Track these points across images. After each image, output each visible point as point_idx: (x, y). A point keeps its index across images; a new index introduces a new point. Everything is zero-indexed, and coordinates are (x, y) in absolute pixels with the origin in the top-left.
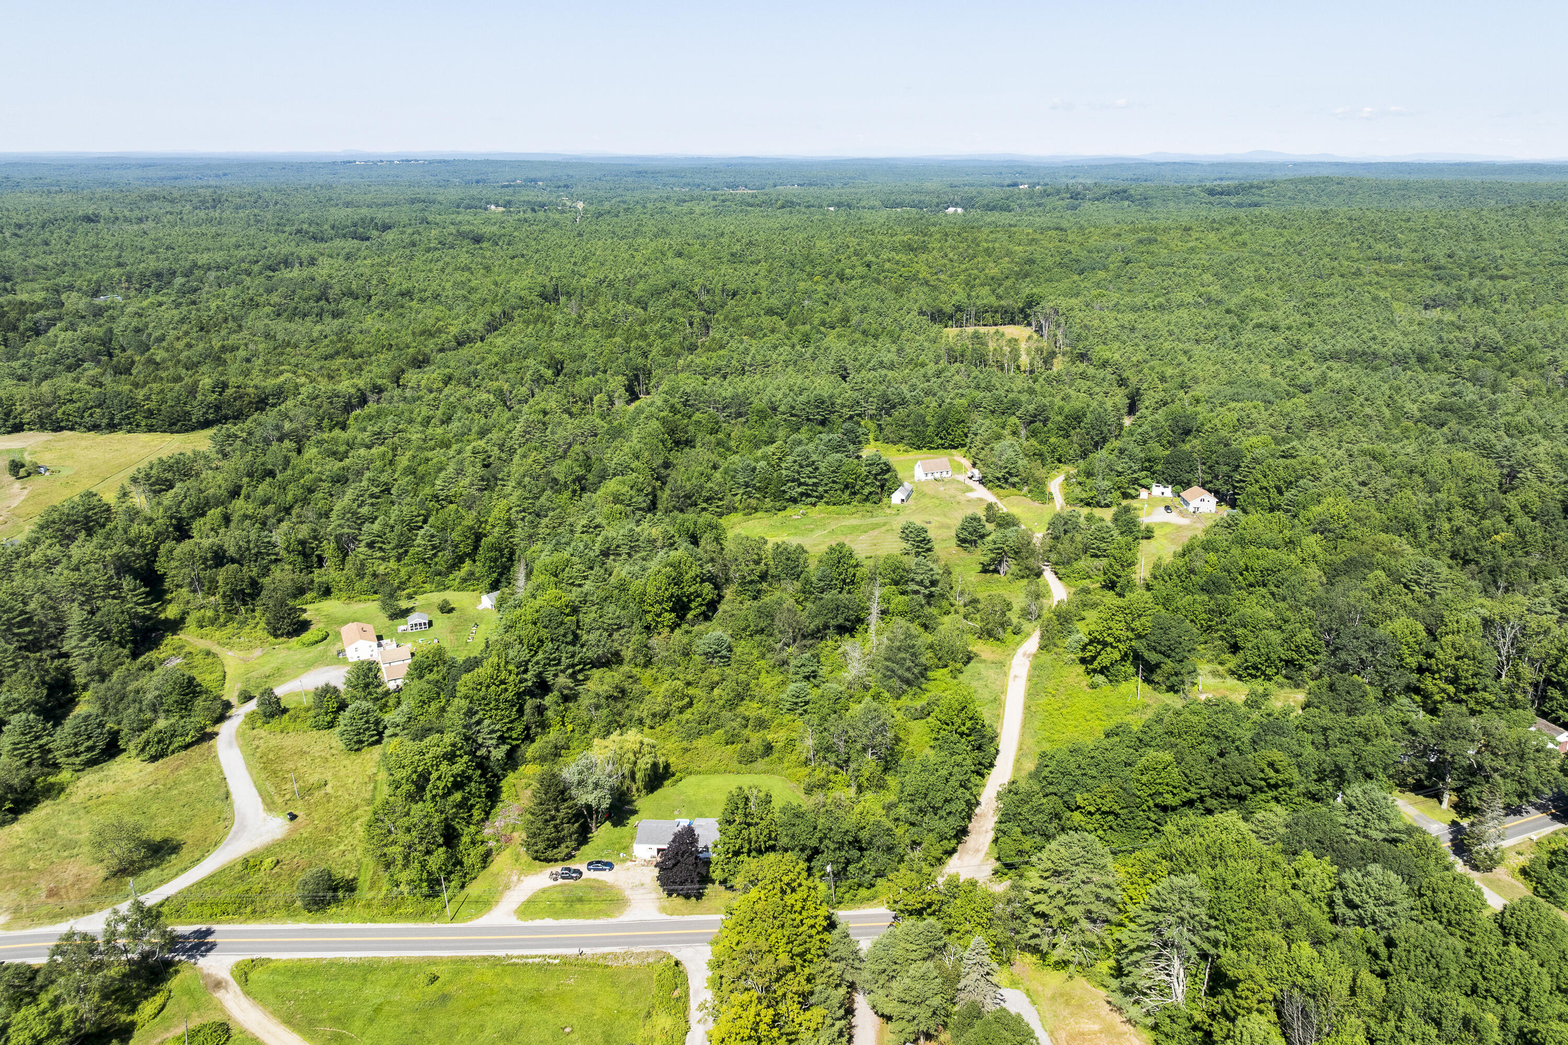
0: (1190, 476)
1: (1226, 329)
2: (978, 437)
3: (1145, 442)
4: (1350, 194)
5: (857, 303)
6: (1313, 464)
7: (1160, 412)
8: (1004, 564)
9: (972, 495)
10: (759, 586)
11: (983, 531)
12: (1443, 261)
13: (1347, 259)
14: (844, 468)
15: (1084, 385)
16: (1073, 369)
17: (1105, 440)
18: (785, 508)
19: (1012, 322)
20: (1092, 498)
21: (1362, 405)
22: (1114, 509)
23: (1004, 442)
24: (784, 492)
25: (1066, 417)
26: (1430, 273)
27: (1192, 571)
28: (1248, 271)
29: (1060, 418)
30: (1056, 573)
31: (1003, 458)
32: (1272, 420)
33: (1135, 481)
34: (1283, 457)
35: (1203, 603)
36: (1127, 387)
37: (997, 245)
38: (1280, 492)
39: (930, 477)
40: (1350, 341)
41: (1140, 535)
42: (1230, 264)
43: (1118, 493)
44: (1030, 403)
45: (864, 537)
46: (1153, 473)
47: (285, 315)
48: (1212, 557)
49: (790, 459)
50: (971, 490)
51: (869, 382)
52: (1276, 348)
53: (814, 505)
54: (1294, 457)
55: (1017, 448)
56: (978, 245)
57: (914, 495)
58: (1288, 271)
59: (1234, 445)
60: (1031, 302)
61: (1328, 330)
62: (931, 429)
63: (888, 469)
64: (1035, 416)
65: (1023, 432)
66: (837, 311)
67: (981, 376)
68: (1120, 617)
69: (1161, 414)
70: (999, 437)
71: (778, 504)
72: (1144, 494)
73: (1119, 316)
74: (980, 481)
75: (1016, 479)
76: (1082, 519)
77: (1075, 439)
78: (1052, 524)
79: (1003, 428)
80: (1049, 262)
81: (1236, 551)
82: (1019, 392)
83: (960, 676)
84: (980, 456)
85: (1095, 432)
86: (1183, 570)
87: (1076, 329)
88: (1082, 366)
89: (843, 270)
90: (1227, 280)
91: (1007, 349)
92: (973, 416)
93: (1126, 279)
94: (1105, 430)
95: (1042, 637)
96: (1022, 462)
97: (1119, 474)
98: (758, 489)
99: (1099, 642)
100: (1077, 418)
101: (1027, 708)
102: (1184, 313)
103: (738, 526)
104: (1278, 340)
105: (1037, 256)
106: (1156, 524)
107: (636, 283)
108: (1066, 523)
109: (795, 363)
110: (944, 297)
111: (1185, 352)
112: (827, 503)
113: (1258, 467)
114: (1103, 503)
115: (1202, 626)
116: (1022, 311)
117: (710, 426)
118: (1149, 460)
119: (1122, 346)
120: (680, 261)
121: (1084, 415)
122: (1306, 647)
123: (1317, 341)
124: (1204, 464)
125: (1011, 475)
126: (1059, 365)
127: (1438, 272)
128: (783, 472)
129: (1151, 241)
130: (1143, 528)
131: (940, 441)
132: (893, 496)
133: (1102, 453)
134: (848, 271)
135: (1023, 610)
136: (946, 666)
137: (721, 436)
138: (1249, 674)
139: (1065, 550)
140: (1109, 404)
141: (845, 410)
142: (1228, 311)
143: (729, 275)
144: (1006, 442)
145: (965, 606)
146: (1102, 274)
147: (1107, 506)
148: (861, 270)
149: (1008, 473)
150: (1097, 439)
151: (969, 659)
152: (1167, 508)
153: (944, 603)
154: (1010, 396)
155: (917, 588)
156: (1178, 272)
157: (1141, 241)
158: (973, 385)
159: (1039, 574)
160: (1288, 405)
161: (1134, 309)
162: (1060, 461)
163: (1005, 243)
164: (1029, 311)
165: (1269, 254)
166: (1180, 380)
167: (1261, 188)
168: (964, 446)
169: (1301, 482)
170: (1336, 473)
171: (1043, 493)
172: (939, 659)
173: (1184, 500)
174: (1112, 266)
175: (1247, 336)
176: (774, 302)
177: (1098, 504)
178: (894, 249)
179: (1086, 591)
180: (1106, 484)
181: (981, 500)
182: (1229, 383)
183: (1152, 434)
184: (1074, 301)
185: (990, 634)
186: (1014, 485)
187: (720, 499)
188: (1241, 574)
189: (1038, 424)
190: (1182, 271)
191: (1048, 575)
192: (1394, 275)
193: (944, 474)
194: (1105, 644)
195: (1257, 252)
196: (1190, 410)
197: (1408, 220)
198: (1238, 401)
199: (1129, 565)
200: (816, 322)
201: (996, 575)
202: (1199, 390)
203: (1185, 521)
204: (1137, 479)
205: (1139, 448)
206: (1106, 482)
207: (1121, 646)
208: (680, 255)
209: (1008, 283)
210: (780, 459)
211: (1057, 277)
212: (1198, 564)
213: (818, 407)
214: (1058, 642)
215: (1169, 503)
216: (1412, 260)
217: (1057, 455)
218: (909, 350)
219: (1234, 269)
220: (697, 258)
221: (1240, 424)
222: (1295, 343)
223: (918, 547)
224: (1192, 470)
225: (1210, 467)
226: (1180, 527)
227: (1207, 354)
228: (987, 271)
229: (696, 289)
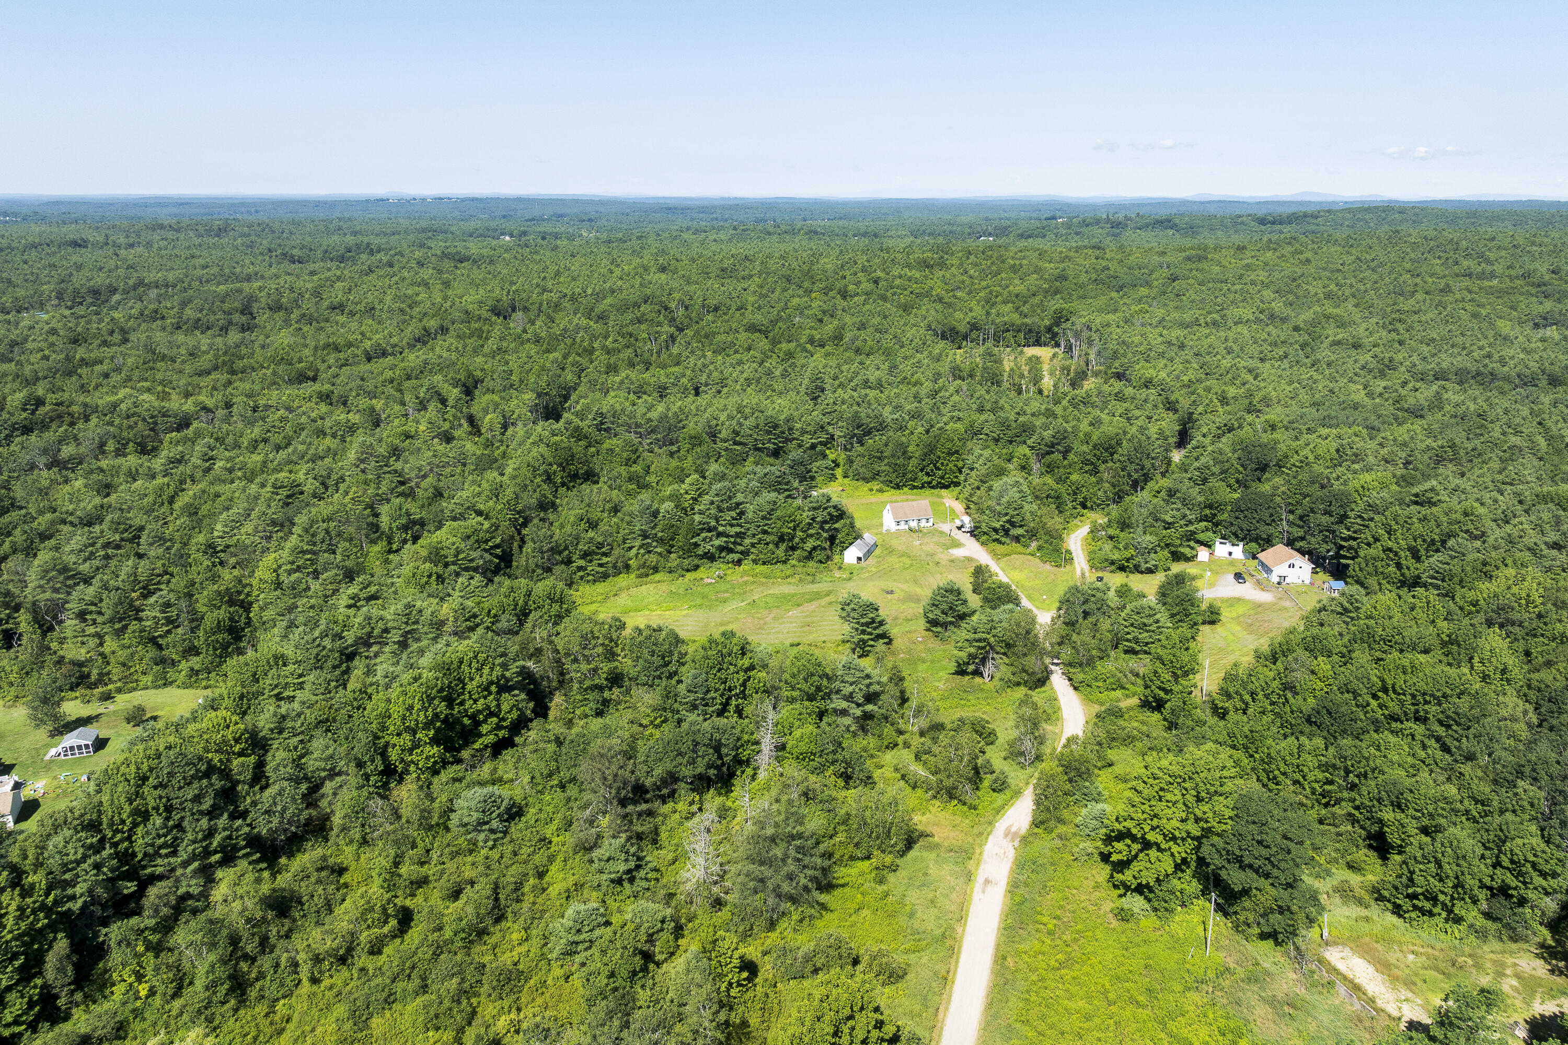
0: (1271, 529)
1: (1297, 346)
2: (973, 473)
3: (1205, 481)
4: (1414, 222)
5: (854, 319)
6: (1466, 514)
7: (1224, 440)
8: (990, 664)
9: (958, 553)
10: (606, 694)
11: (962, 609)
12: (1547, 277)
13: (1431, 276)
14: (779, 513)
15: (1120, 408)
16: (1106, 388)
17: (1147, 478)
18: (697, 567)
19: (1038, 343)
20: (1128, 560)
21: (1504, 434)
22: (1159, 578)
23: (1005, 479)
24: (696, 545)
25: (1095, 447)
26: (1534, 291)
27: (1288, 687)
28: (1316, 288)
29: (1085, 448)
30: (1070, 679)
31: (1004, 500)
32: (1384, 452)
33: (1190, 537)
34: (1416, 503)
35: (1315, 753)
36: (1176, 411)
37: (1025, 262)
38: (1417, 557)
39: (903, 526)
40: (1459, 358)
41: (1200, 619)
42: (1294, 280)
43: (1166, 553)
44: (1046, 427)
45: (794, 613)
46: (1216, 525)
47: (185, 327)
48: (1323, 665)
49: (707, 498)
50: (957, 544)
51: (843, 403)
52: (1363, 368)
53: (739, 563)
54: (1434, 504)
55: (1025, 488)
56: (1003, 262)
57: (878, 551)
58: (1363, 288)
59: (1337, 485)
60: (1060, 318)
61: (1425, 349)
62: (914, 462)
63: (840, 514)
64: (1052, 445)
65: (1036, 467)
66: (830, 327)
67: (987, 397)
68: (1175, 795)
69: (1225, 443)
70: (1001, 473)
71: (686, 562)
72: (1203, 554)
73: (1165, 332)
74: (972, 533)
75: (1020, 531)
76: (1111, 594)
77: (1106, 476)
78: (1065, 602)
79: (1009, 461)
80: (1083, 278)
81: (1362, 656)
82: (1033, 415)
83: (892, 878)
84: (974, 499)
85: (1133, 467)
86: (1275, 684)
87: (1112, 346)
88: (1118, 385)
89: (846, 286)
90: (1291, 297)
91: (1025, 369)
92: (969, 444)
93: (1172, 296)
94: (1147, 464)
95: (1038, 803)
96: (1030, 507)
97: (1168, 526)
98: (661, 541)
99: (1134, 838)
100: (1109, 448)
101: (1000, 959)
102: (1243, 329)
103: (624, 595)
104: (1365, 358)
105: (1069, 272)
106: (1223, 600)
107: (605, 298)
108: (1086, 601)
109: (758, 381)
110: (958, 315)
111: (1250, 371)
112: (755, 562)
113: (1377, 518)
114: (1144, 567)
115: (1314, 792)
116: (1049, 330)
117: (625, 455)
118: (1210, 506)
119: (1169, 364)
120: (663, 277)
121: (1119, 444)
122: (1534, 865)
123: (1415, 358)
124: (1291, 512)
125: (1013, 525)
126: (1090, 384)
127: (1544, 288)
128: (697, 518)
129: (1200, 259)
130: (1204, 607)
131: (926, 479)
132: (846, 553)
133: (1143, 496)
134: (851, 287)
135: (1012, 744)
136: (868, 858)
137: (637, 468)
138: (1415, 907)
139: (1084, 644)
140: (1153, 430)
141: (806, 437)
142: (1296, 329)
143: (716, 291)
144: (1009, 480)
145: (922, 734)
146: (1144, 291)
147: (1150, 571)
148: (866, 286)
149: (1009, 521)
150: (1136, 476)
151: (910, 842)
152: (1238, 576)
153: (888, 730)
154: (1022, 419)
155: (844, 704)
156: (1233, 289)
157: (1189, 259)
158: (975, 407)
159: (1042, 681)
160: (1402, 433)
161: (1184, 325)
162: (1084, 506)
163: (1035, 261)
164: (1056, 329)
165: (1339, 271)
166: (1247, 401)
167: (1317, 217)
168: (957, 484)
169: (1451, 543)
170: (1508, 528)
171: (1057, 550)
172: (857, 845)
173: (1263, 564)
174: (1156, 283)
175: (1324, 353)
176: (759, 318)
177: (1137, 569)
178: (908, 266)
179: (1116, 713)
180: (1149, 540)
181: (969, 559)
182: (1314, 404)
183: (1214, 469)
184: (1110, 317)
185: (951, 794)
186: (1017, 539)
187: (605, 555)
188: (1375, 697)
189: (1057, 456)
190: (1238, 287)
191: (1058, 681)
192: (1490, 291)
193: (923, 523)
194: (1147, 845)
195: (1324, 269)
196: (1265, 438)
197: (1493, 239)
198: (1330, 427)
199: (1186, 674)
200: (804, 339)
201: (978, 680)
202: (1274, 414)
203: (1265, 597)
204: (1193, 533)
205: (1197, 489)
206: (1148, 538)
207: (1175, 849)
208: (663, 269)
209: (1036, 300)
210: (695, 499)
211: (1092, 294)
212: (1299, 676)
213: (769, 433)
214: (1065, 814)
215: (1240, 569)
216: (1510, 276)
217: (1080, 498)
218: (905, 368)
219: (1299, 286)
220: (681, 273)
221: (1340, 457)
222: (1386, 361)
223: (863, 632)
224: (1273, 521)
225: (1301, 518)
226: (1258, 606)
227: (1279, 372)
228: (1011, 288)
229: (673, 305)
